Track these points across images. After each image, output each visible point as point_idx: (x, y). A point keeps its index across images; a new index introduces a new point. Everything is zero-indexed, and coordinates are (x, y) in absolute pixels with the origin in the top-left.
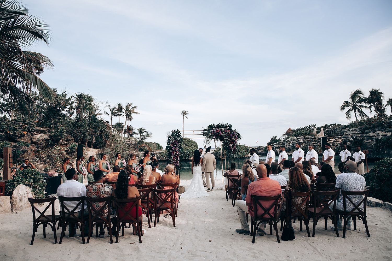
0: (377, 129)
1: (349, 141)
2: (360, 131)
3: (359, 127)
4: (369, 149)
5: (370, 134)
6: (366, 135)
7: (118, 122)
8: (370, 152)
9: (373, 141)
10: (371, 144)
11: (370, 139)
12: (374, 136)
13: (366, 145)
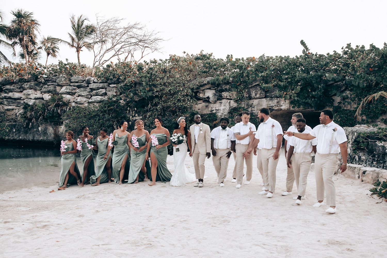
0: (27, 85)
4: (11, 122)
5: (13, 94)
6: (6, 95)
8: (12, 129)
9: (18, 107)
10: (15, 114)
11: (14, 102)
12: (21, 98)
13: (5, 115)
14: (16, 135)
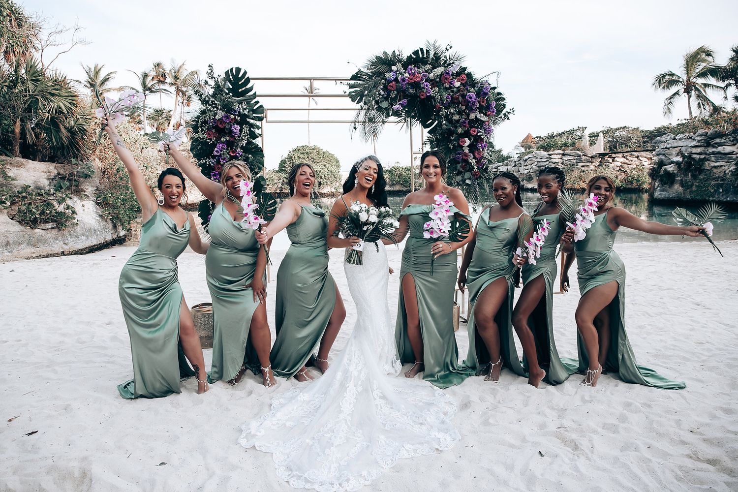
1: (672, 162)
2: (702, 140)
3: (700, 131)
4: (718, 181)
5: (724, 148)
6: (714, 150)
7: (158, 107)
8: (718, 188)
9: (728, 164)
10: (724, 171)
11: (724, 158)
12: (734, 152)
13: (710, 173)
14: (722, 196)
